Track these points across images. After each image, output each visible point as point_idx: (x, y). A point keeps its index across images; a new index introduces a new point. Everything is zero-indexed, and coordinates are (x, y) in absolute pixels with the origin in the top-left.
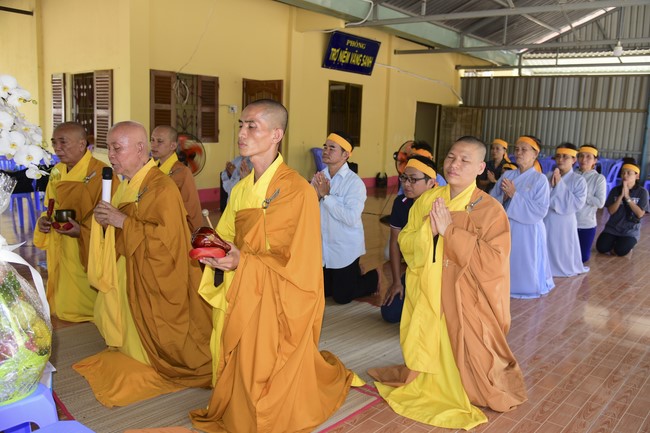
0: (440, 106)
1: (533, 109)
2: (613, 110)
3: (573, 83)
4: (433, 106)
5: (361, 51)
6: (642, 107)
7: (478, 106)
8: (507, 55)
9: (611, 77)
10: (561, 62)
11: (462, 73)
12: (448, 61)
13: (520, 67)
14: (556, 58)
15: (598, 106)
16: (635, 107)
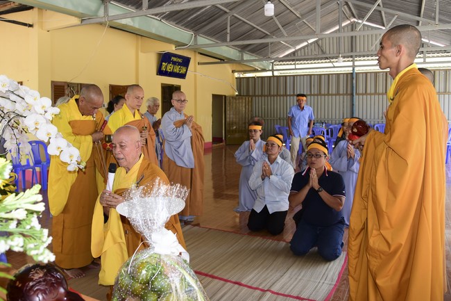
0: (225, 96)
1: (283, 96)
2: (332, 95)
3: (306, 80)
4: (221, 96)
5: (180, 64)
6: (349, 92)
7: (248, 95)
8: (265, 63)
9: (329, 75)
10: (298, 67)
11: (236, 75)
12: (228, 68)
13: (273, 70)
14: (295, 64)
15: (323, 93)
16: (345, 92)
